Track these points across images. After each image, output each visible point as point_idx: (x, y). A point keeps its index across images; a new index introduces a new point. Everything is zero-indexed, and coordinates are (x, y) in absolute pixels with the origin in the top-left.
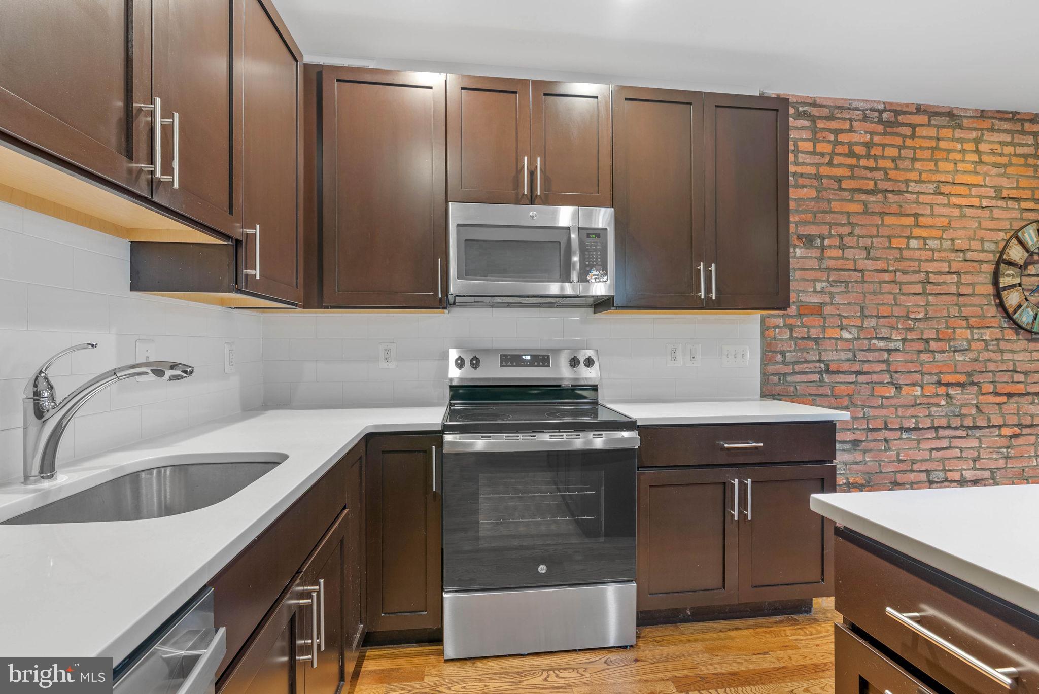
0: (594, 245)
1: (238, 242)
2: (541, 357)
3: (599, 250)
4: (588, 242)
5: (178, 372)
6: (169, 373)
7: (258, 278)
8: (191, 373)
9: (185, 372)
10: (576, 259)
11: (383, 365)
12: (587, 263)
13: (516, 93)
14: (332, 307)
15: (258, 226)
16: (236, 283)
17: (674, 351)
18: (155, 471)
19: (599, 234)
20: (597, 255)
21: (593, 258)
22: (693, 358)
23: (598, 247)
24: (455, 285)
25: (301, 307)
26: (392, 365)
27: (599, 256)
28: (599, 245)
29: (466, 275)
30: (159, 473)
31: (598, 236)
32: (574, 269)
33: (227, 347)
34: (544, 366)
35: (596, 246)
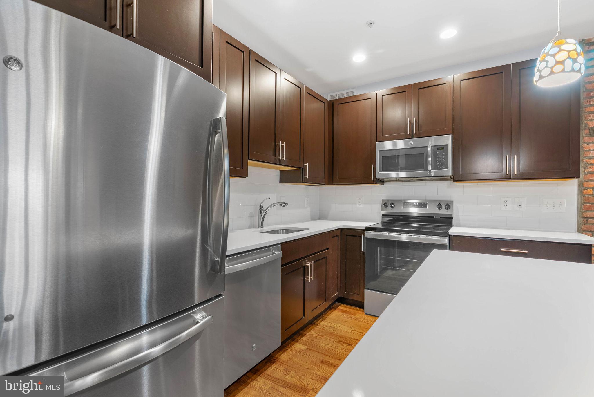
0: (441, 153)
1: (303, 169)
2: (423, 204)
3: (444, 155)
4: (438, 152)
5: (285, 205)
6: (283, 205)
7: (308, 178)
8: (287, 205)
9: (286, 205)
10: (430, 159)
11: (358, 205)
12: (437, 161)
13: (406, 91)
14: (336, 185)
15: (308, 163)
16: (302, 180)
17: (506, 202)
18: (282, 230)
19: (444, 148)
20: (442, 157)
21: (440, 159)
22: (520, 206)
23: (443, 154)
24: (379, 175)
25: (326, 185)
26: (361, 205)
27: (444, 158)
28: (444, 153)
29: (382, 170)
30: (282, 231)
31: (443, 148)
32: (429, 164)
33: (306, 198)
34: (424, 207)
35: (442, 153)
